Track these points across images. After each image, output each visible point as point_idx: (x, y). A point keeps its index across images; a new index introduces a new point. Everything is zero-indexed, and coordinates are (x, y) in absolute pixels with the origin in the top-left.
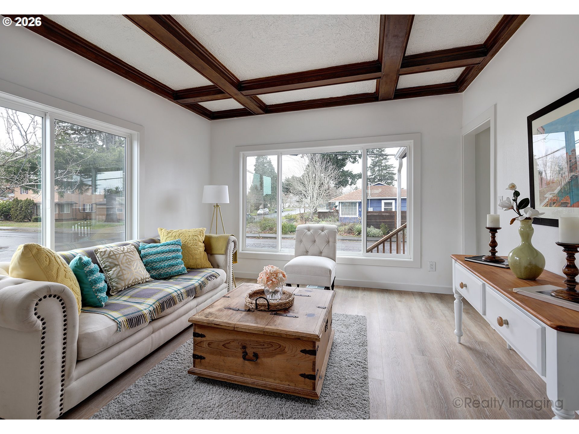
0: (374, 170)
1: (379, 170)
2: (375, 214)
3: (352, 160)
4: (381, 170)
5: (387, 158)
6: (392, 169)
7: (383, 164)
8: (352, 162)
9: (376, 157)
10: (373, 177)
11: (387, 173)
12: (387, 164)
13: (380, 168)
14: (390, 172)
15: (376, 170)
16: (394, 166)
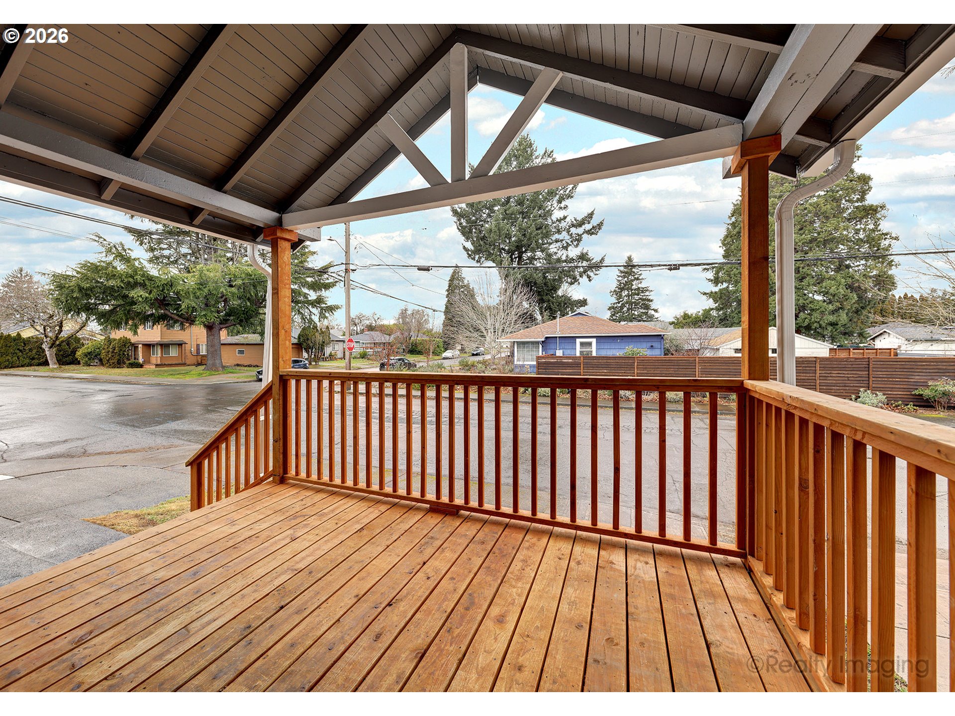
0: (621, 295)
1: (628, 296)
2: (552, 361)
3: (569, 280)
4: (631, 295)
5: (640, 278)
6: (647, 293)
7: (634, 287)
8: (569, 283)
9: (624, 277)
10: (620, 305)
11: (640, 299)
12: (640, 286)
13: (630, 293)
14: (644, 297)
15: (624, 295)
16: (650, 289)
